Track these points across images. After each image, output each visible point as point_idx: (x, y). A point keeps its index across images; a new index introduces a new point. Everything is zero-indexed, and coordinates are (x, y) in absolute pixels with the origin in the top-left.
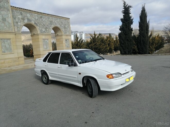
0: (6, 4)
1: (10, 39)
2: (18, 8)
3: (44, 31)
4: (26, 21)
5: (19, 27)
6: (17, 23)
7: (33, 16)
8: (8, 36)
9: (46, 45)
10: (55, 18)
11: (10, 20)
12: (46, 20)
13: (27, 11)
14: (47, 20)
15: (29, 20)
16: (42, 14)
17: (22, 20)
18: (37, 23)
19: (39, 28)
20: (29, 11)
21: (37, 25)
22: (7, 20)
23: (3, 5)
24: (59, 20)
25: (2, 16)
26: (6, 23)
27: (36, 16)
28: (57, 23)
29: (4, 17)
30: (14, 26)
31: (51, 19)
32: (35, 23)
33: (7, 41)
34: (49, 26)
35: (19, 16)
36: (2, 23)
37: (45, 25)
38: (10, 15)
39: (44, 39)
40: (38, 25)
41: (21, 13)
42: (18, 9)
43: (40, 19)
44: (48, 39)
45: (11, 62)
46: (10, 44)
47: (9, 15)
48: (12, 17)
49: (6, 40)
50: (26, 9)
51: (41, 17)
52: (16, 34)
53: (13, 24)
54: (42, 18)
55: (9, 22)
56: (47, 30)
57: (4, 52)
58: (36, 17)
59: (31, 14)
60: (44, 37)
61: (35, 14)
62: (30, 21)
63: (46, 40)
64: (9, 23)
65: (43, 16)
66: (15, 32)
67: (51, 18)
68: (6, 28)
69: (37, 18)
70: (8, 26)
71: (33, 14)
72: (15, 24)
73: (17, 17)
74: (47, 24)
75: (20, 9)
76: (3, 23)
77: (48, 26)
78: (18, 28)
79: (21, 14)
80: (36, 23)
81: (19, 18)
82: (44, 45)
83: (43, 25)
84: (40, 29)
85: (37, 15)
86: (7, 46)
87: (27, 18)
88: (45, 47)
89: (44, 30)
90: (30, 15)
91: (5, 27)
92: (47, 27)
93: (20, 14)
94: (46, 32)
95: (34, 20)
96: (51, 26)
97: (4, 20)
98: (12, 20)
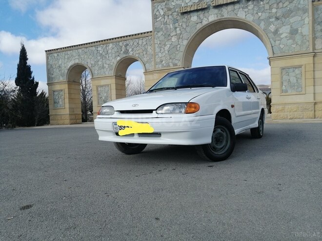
1: (300, 67)
8: (296, 61)
11: (306, 30)
22: (299, 31)
23: (297, 5)
25: (291, 26)
26: (298, 37)
29: (295, 28)
30: (314, 39)
33: (294, 71)
36: (288, 40)
38: (308, 20)
45: (296, 111)
46: (298, 76)
48: (311, 23)
49: (291, 70)
52: (314, 55)
53: (311, 36)
55: (304, 34)
57: (286, 91)
64: (302, 35)
66: (316, 51)
68: (294, 48)
70: (299, 43)
72: (319, 34)
76: (291, 38)
86: (293, 80)
91: (294, 46)
97: (294, 32)
98: (311, 28)
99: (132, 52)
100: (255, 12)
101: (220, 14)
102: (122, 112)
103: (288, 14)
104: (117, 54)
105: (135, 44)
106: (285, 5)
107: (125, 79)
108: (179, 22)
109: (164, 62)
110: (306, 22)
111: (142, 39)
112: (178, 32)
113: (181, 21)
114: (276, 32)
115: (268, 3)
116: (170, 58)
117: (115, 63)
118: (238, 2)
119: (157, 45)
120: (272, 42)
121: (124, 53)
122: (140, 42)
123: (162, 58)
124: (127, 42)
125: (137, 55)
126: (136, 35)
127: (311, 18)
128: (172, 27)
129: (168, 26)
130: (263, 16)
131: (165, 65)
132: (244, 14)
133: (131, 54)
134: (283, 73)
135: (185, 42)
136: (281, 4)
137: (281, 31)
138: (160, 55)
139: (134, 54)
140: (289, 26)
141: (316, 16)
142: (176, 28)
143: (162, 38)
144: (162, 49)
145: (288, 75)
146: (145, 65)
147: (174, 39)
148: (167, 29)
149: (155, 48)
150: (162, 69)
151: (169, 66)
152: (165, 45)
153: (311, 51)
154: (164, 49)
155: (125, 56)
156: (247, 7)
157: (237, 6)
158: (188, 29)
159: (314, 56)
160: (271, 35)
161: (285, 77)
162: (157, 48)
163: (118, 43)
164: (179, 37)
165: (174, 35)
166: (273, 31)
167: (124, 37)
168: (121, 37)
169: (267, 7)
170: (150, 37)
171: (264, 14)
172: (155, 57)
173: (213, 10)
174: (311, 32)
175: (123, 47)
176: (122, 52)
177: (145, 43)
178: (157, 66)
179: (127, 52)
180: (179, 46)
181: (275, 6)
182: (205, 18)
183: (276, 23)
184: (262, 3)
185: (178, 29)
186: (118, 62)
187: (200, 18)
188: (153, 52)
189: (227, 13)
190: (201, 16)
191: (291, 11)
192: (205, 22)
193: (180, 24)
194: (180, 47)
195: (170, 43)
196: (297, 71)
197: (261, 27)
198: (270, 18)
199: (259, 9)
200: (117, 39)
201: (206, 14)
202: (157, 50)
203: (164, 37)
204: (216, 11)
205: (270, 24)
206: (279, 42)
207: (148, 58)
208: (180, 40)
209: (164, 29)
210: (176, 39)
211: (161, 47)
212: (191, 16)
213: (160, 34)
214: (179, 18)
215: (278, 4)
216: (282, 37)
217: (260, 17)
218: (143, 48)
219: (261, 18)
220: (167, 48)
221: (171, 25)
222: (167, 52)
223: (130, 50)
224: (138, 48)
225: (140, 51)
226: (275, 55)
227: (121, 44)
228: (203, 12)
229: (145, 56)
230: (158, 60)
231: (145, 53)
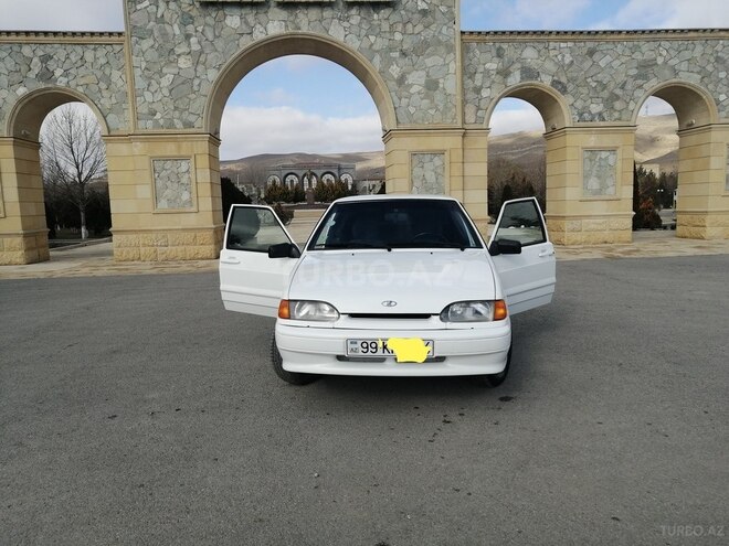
0: (445, 28)
1: (442, 153)
2: (488, 33)
3: (600, 114)
4: (515, 80)
5: (482, 106)
6: (478, 90)
7: (552, 53)
8: (436, 142)
9: (599, 177)
10: (675, 44)
11: (451, 84)
12: (617, 62)
13: (527, 37)
14: (624, 59)
15: (528, 72)
16: (597, 37)
17: (498, 78)
18: (564, 80)
19: (571, 100)
20: (534, 37)
21: (564, 90)
22: (441, 86)
23: (436, 34)
24: (699, 48)
25: (428, 72)
26: (438, 96)
27: (565, 52)
28: (684, 66)
29: (434, 77)
30: (464, 102)
31: (646, 50)
32: (555, 83)
33: (431, 160)
34: (629, 87)
35: (487, 66)
36: (422, 99)
37: (604, 87)
38: (455, 66)
39: (592, 151)
40: (570, 87)
41: (500, 49)
42: (487, 37)
43: (582, 62)
44: (613, 150)
46: (439, 171)
47: (452, 65)
48: (459, 73)
49: (427, 158)
50: (519, 33)
51: (591, 53)
52: (464, 133)
53: (459, 98)
54: (596, 57)
55: (448, 92)
56: (618, 105)
58: (564, 56)
59: (541, 46)
60: (592, 140)
61: (562, 45)
62: (532, 78)
63: (604, 155)
64: (445, 94)
65: (604, 46)
66: (466, 126)
67: (645, 47)
68: (433, 115)
69: (567, 61)
70: (441, 107)
71: (552, 45)
72: (471, 96)
73: (481, 69)
74: (621, 78)
75: (496, 37)
76: (427, 96)
77: (622, 88)
78: (478, 108)
79: (500, 54)
80: (560, 83)
81: (487, 73)
82: (586, 177)
83: (594, 84)
84: (579, 104)
85: (570, 44)
86: (430, 177)
87: (519, 66)
88: (594, 183)
89: (596, 108)
90: (539, 51)
91: (432, 112)
92: (618, 92)
93: (494, 54)
94: (611, 115)
95: (554, 69)
96: (640, 87)
97: (432, 85)
98: (459, 82)
99: (65, 80)
100: (363, 32)
101: (293, 22)
102: (353, 316)
103: (422, 48)
104: (16, 77)
105: (73, 58)
106: (417, 30)
107: (37, 146)
108: (196, 24)
109: (158, 116)
110: (451, 71)
111: (95, 49)
112: (195, 47)
113: (201, 20)
114: (401, 80)
115: (387, 19)
116: (176, 108)
117: (12, 101)
118: (330, 5)
119: (138, 72)
120: (395, 98)
121: (40, 77)
122: (89, 56)
123: (154, 106)
124: (48, 49)
125: (80, 89)
126: (74, 34)
127: (459, 64)
128: (177, 32)
129: (168, 27)
130: (380, 43)
131: (161, 122)
132: (342, 33)
133: (61, 83)
134: (415, 163)
135: (213, 75)
136: (409, 26)
137: (410, 79)
138: (148, 96)
139: (73, 83)
140: (423, 73)
141: (467, 62)
142: (188, 37)
143: (152, 55)
144: (153, 81)
145: (422, 167)
146: (105, 118)
147: (184, 63)
148: (164, 34)
149: (133, 78)
150: (156, 131)
151: (172, 126)
152: (161, 74)
153: (459, 125)
154: (159, 83)
155: (42, 85)
156: (347, 19)
157: (328, 13)
158: (219, 44)
159: (464, 136)
160: (392, 84)
161: (417, 171)
162: (138, 79)
163: (16, 48)
164: (197, 58)
165: (184, 53)
166: (396, 76)
167: (37, 33)
168: (27, 33)
169: (385, 26)
170: (118, 48)
171: (379, 40)
172: (134, 101)
173: (277, 10)
174: (459, 91)
175: (36, 60)
176: (32, 75)
177: (103, 61)
178: (141, 124)
179: (47, 75)
180: (196, 82)
181: (400, 27)
182: (258, 26)
183: (402, 62)
184: (375, 16)
185: (193, 40)
186: (20, 102)
187: (247, 23)
188: (127, 88)
189: (307, 23)
190: (251, 18)
191: (426, 44)
192: (259, 35)
193: (200, 29)
194: (199, 85)
195: (176, 71)
196: (437, 162)
197: (374, 66)
198: (391, 49)
199: (371, 28)
200: (13, 37)
201: (262, 17)
202: (140, 83)
203: (156, 54)
204: (283, 14)
205: (391, 61)
206: (407, 100)
207: (114, 101)
208: (200, 68)
209: (156, 34)
210: (189, 64)
211: (151, 78)
212: (225, 15)
213: (146, 44)
214: (194, 13)
215: (405, 25)
216: (412, 91)
217: (372, 45)
218: (99, 74)
219: (374, 47)
220: (166, 82)
221: (176, 27)
222: (166, 92)
223: (58, 72)
224: (82, 71)
225: (91, 79)
226: (401, 127)
227: (27, 51)
228: (254, 12)
229: (105, 93)
230: (144, 109)
231: (103, 86)
